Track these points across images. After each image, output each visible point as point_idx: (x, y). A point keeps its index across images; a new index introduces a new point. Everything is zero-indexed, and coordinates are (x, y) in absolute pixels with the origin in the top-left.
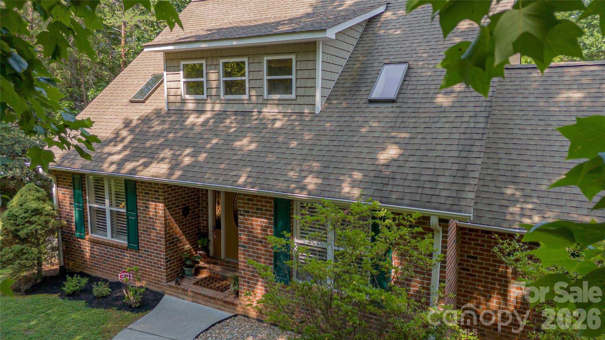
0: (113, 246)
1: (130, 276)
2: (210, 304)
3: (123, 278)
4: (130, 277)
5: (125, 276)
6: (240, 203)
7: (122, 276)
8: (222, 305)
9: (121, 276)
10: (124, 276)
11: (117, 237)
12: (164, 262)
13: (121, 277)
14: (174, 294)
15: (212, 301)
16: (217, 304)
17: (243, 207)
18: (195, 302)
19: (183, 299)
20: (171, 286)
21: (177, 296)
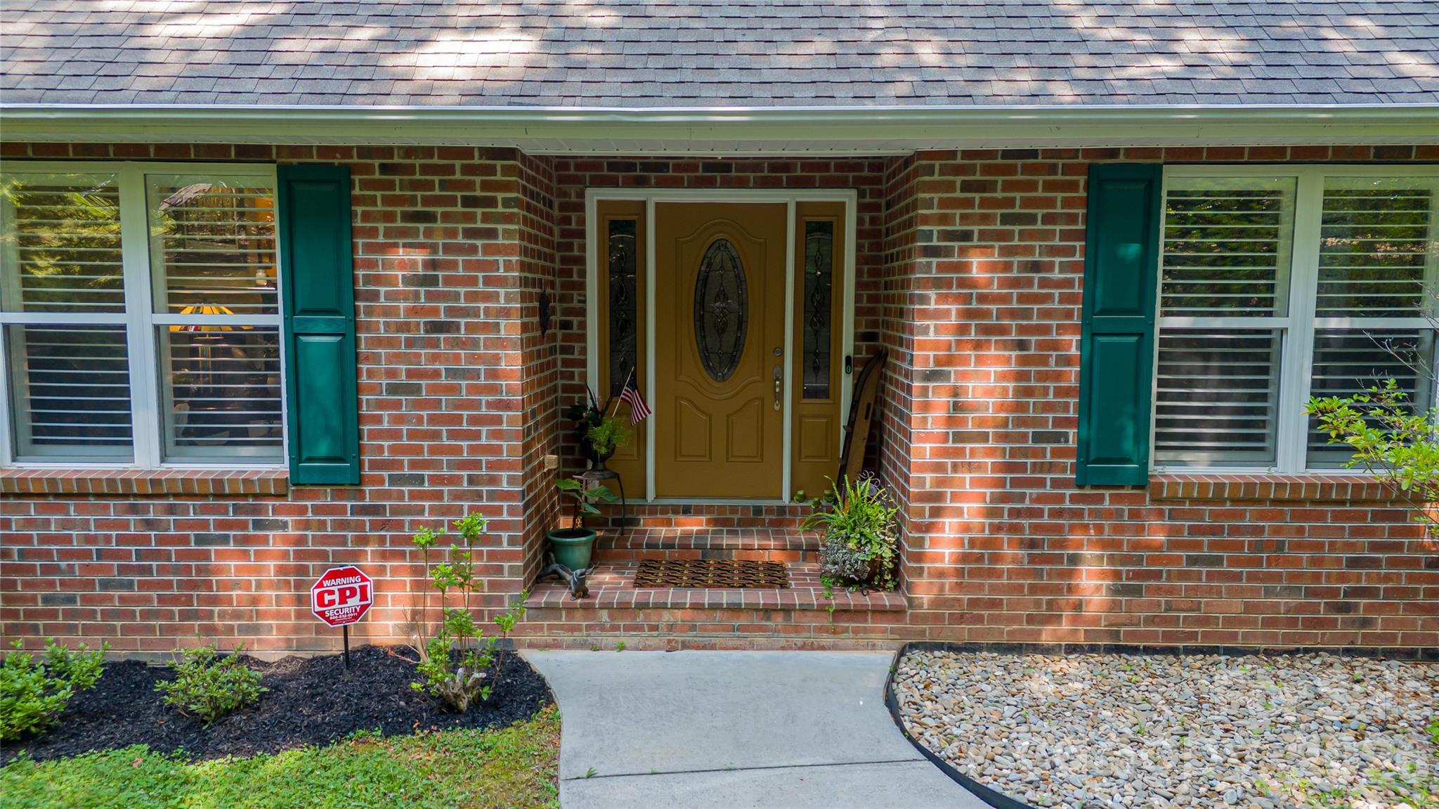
0: (187, 491)
1: (363, 589)
2: (760, 639)
3: (332, 602)
4: (364, 597)
5: (342, 592)
6: (929, 205)
7: (327, 598)
8: (820, 629)
9: (320, 596)
10: (336, 597)
11: (181, 457)
12: (512, 511)
13: (321, 603)
14: (567, 637)
15: (778, 620)
16: (797, 629)
17: (944, 219)
18: (685, 646)
19: (622, 648)
20: (552, 609)
21: (582, 646)
